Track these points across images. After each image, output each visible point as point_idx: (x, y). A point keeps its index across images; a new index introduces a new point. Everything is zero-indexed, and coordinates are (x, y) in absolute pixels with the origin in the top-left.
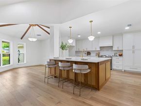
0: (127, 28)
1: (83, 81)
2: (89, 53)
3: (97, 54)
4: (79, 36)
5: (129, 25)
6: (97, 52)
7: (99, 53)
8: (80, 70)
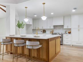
0: (74, 11)
1: (36, 56)
2: (44, 31)
3: (51, 31)
4: (35, 16)
5: (75, 9)
6: (52, 30)
7: (53, 31)
8: (32, 46)
